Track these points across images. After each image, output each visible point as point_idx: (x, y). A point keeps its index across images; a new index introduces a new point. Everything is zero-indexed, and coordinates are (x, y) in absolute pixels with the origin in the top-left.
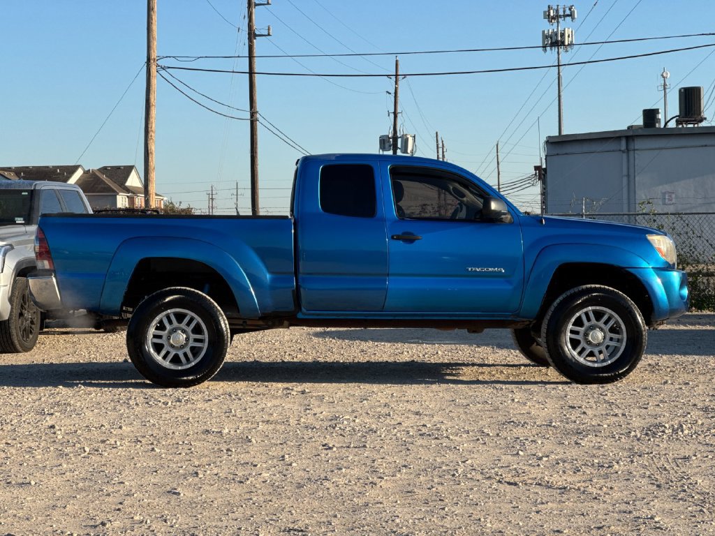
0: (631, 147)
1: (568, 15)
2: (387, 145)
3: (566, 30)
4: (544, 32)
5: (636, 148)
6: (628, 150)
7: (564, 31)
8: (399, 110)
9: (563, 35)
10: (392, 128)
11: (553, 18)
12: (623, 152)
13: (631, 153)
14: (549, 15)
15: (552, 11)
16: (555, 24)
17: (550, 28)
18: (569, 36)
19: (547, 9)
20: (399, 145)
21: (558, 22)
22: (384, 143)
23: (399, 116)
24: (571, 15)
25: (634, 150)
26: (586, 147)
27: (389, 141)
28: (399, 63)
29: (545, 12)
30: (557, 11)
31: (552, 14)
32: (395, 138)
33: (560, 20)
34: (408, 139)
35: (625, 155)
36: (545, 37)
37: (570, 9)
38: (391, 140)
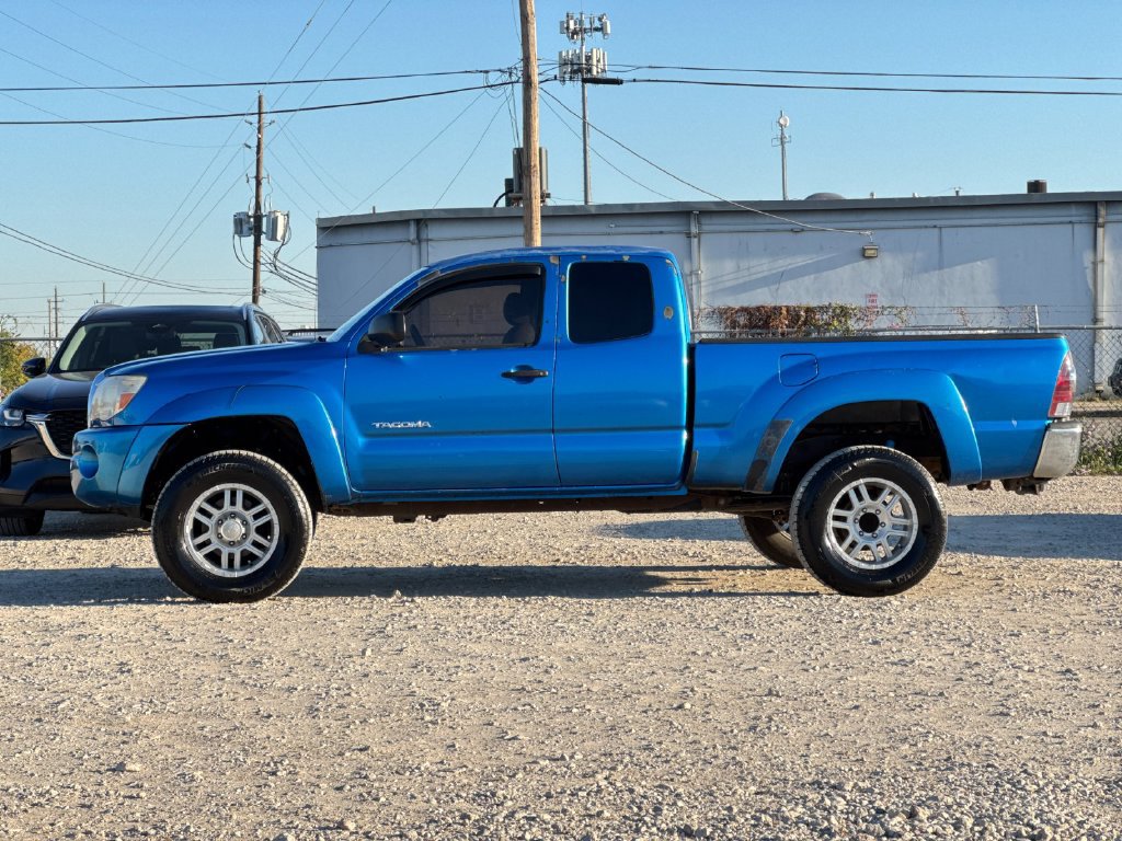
0: (424, 236)
1: (597, 29)
2: (245, 228)
3: (595, 51)
4: (561, 53)
5: (430, 237)
6: (419, 240)
7: (592, 52)
8: (263, 173)
9: (589, 58)
10: (254, 201)
11: (575, 32)
12: (413, 244)
13: (424, 245)
14: (568, 28)
15: (572, 23)
16: (579, 42)
17: (570, 48)
18: (598, 61)
19: (565, 19)
20: (264, 229)
21: (582, 39)
22: (241, 225)
23: (264, 182)
24: (601, 29)
25: (428, 240)
26: (367, 236)
27: (249, 222)
28: (264, 100)
29: (562, 23)
30: (581, 22)
31: (572, 27)
32: (258, 218)
33: (585, 36)
34: (277, 218)
35: (415, 248)
36: (564, 63)
37: (600, 19)
38: (252, 220)
